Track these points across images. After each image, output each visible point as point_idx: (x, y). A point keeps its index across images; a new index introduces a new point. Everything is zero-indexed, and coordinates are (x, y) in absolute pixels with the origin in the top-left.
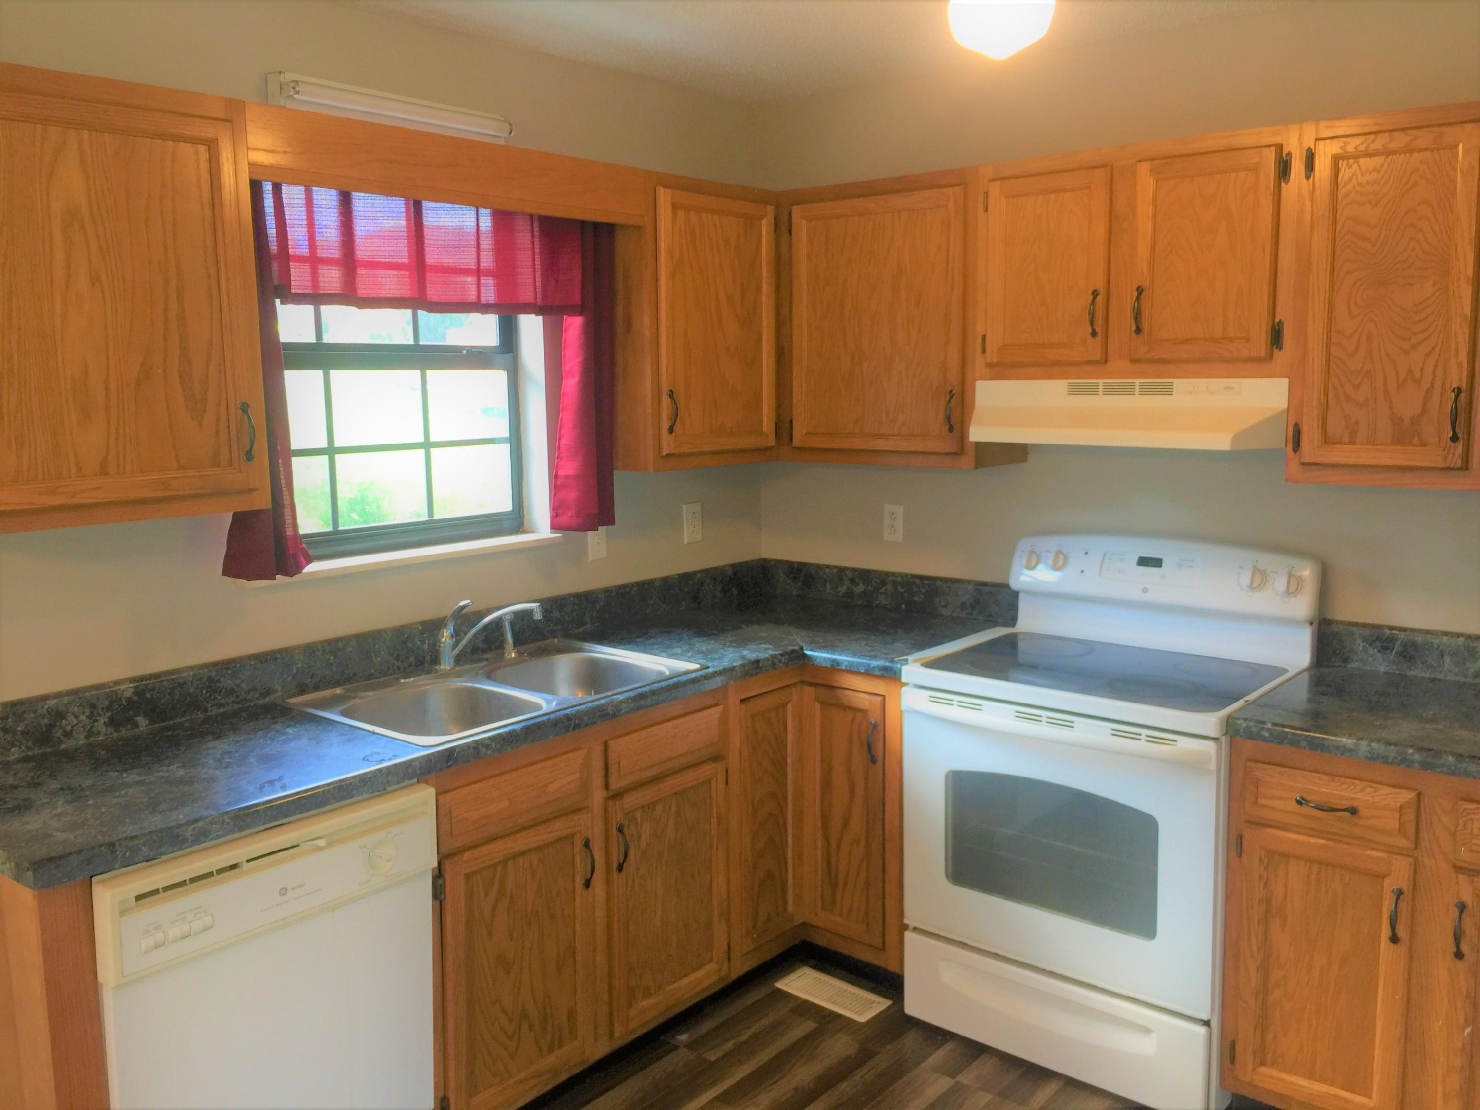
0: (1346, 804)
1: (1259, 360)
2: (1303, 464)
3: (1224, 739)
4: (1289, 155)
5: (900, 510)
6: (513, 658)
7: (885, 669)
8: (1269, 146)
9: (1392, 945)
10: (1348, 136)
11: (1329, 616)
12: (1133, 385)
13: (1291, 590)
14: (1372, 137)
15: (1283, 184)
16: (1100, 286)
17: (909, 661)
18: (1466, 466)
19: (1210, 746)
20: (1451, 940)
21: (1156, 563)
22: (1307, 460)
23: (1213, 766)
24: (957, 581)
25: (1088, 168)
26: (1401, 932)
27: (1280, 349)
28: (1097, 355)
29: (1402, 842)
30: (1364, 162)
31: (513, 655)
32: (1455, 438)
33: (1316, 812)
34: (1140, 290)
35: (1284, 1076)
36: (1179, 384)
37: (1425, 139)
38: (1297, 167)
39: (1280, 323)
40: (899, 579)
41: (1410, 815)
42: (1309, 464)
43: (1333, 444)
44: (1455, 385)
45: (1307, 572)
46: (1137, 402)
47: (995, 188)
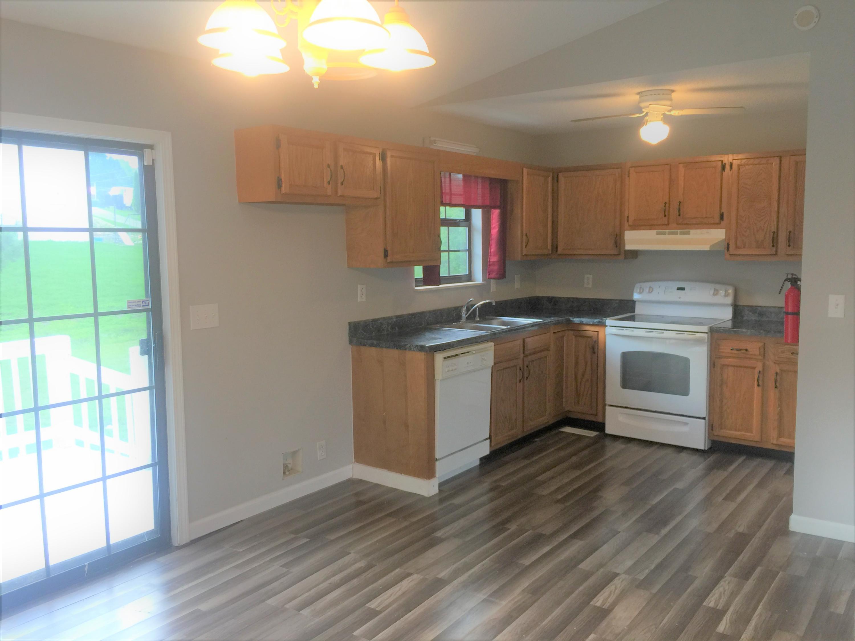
0: (745, 348)
1: (717, 224)
2: (731, 255)
3: (709, 333)
4: (725, 163)
5: (591, 276)
6: (478, 320)
7: (599, 322)
8: (719, 161)
9: (758, 387)
10: (742, 159)
11: (738, 304)
12: (678, 231)
13: (726, 295)
14: (749, 160)
15: (723, 172)
16: (667, 201)
17: (608, 319)
18: (776, 254)
19: (706, 335)
20: (774, 384)
21: (683, 289)
22: (731, 253)
23: (706, 341)
24: (613, 300)
25: (664, 165)
26: (760, 383)
27: (723, 220)
28: (666, 223)
29: (760, 357)
30: (747, 167)
31: (478, 319)
32: (773, 246)
33: (736, 352)
34: (680, 202)
35: (728, 431)
36: (692, 231)
37: (764, 161)
38: (728, 167)
39: (723, 213)
40: (591, 300)
41: (762, 350)
42: (732, 255)
43: (739, 248)
44: (773, 231)
45: (731, 291)
46: (679, 237)
47: (632, 170)
